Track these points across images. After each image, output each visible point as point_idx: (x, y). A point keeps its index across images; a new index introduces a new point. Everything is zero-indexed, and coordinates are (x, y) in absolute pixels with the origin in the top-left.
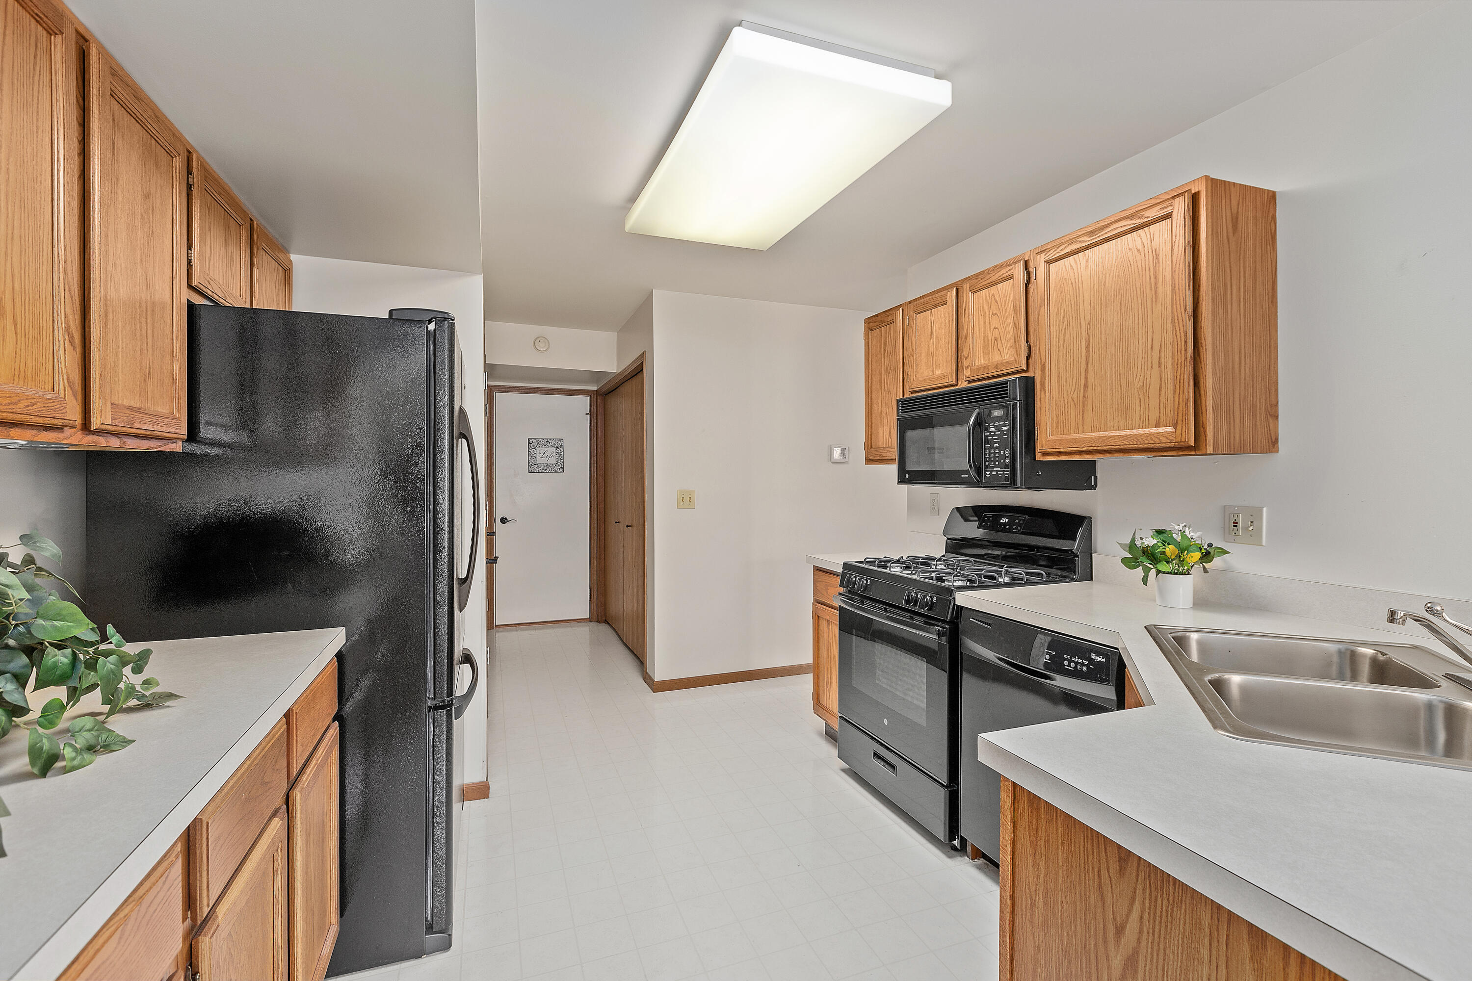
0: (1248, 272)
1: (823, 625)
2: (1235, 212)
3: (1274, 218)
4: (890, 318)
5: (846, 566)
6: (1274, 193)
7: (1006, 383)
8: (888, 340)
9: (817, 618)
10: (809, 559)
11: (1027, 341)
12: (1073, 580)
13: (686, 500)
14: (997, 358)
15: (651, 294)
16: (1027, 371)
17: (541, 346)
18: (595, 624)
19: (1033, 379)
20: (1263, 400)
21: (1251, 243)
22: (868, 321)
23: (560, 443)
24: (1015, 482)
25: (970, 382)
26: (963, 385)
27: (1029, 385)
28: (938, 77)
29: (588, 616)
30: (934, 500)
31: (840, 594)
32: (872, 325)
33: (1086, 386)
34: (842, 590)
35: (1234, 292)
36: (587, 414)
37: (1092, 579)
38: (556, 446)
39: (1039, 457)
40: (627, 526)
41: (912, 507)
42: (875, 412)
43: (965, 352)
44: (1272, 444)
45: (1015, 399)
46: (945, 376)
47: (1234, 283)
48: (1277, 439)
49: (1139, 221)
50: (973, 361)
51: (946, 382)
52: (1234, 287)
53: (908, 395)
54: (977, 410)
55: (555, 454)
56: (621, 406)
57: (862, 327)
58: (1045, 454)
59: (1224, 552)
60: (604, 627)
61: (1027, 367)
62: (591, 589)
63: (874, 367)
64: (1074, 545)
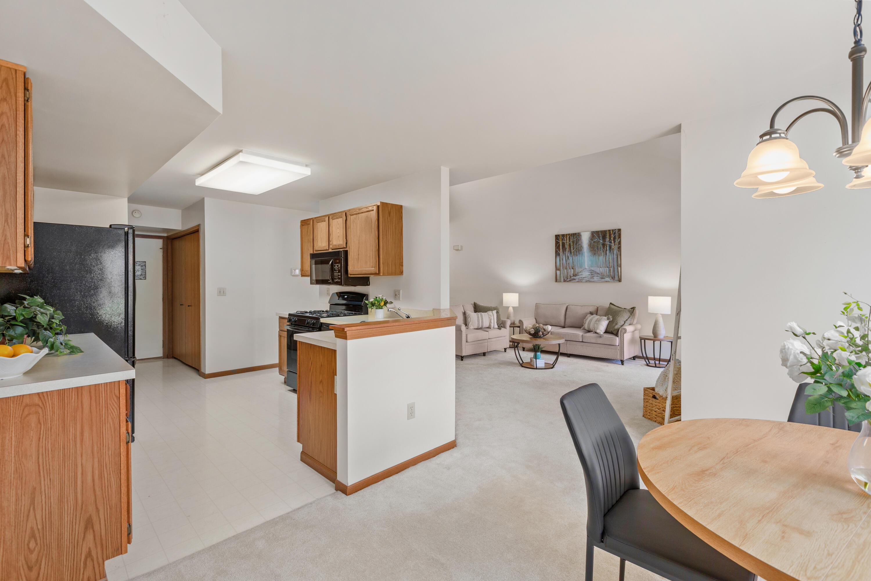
0: (393, 227)
1: (282, 338)
2: (389, 211)
3: (402, 213)
4: (308, 222)
5: (290, 315)
6: (402, 206)
7: (339, 251)
8: (308, 231)
9: (280, 336)
10: (277, 314)
11: (346, 238)
12: (362, 314)
13: (221, 292)
14: (339, 243)
15: (203, 199)
16: (346, 248)
17: (136, 215)
18: (166, 360)
19: (348, 250)
20: (398, 261)
21: (394, 219)
22: (302, 222)
23: (144, 264)
24: (342, 284)
25: (332, 249)
26: (330, 250)
27: (346, 252)
28: (307, 166)
29: (160, 354)
30: (327, 291)
31: (287, 325)
32: (303, 224)
33: (359, 254)
34: (288, 323)
35: (389, 232)
36: (161, 249)
37: (368, 314)
38: (141, 265)
39: (349, 276)
40: (189, 306)
41: (321, 293)
42: (304, 257)
43: (330, 239)
44: (401, 273)
45: (342, 257)
46: (325, 247)
47: (389, 230)
48: (403, 272)
49: (368, 210)
50: (333, 242)
51: (325, 248)
52: (389, 231)
53: (315, 252)
54: (332, 260)
55: (140, 269)
56: (184, 246)
57: (299, 224)
58: (351, 275)
59: (391, 303)
60: (171, 361)
61: (346, 246)
62: (163, 341)
63: (304, 240)
64: (362, 303)
